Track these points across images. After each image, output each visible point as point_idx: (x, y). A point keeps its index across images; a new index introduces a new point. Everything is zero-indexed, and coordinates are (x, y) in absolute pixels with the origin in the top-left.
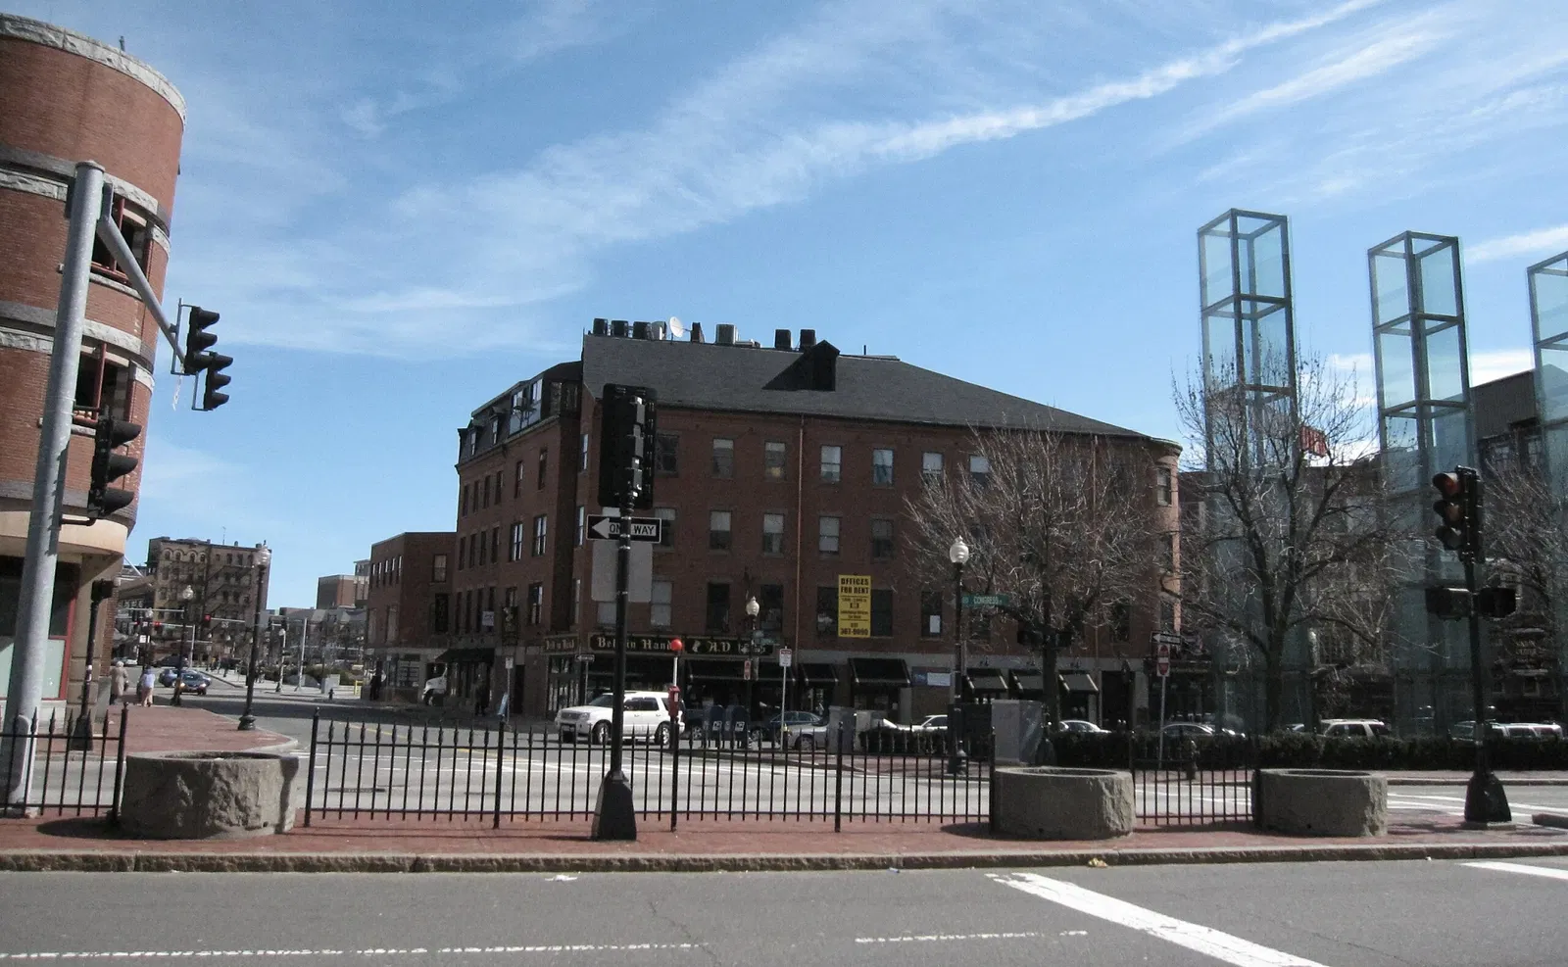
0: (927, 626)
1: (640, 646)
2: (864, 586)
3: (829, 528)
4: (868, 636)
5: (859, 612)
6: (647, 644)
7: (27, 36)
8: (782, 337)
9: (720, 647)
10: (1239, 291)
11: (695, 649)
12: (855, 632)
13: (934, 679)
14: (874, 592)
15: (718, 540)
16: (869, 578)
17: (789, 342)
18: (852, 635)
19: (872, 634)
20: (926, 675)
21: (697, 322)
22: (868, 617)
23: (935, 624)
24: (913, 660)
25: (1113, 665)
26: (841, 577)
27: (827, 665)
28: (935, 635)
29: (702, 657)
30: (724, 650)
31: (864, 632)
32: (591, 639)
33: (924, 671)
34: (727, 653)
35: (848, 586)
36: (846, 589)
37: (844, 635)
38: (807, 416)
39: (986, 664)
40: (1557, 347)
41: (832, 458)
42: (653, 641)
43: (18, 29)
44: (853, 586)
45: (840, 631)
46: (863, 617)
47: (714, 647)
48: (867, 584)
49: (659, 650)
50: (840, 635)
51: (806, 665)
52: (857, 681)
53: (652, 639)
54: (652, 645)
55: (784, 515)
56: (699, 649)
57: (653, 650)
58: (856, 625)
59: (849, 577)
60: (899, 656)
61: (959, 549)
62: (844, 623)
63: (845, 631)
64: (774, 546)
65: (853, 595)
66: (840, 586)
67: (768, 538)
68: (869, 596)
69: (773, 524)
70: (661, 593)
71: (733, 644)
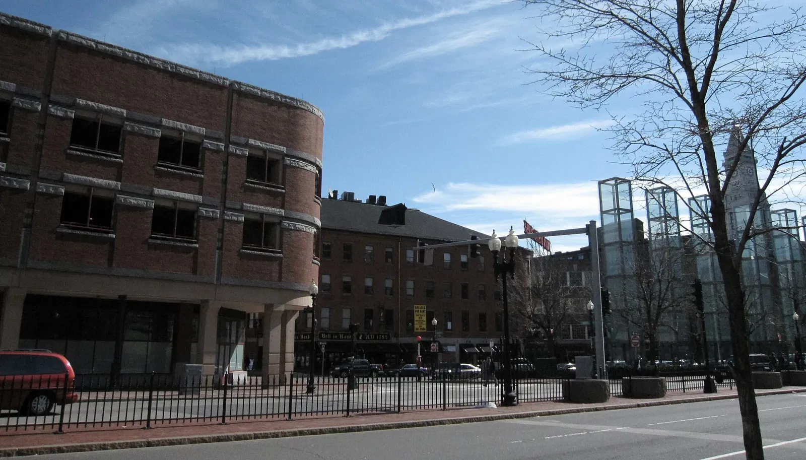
0: (447, 326)
1: (339, 338)
2: (424, 309)
3: (410, 284)
4: (426, 331)
5: (422, 321)
6: (342, 337)
7: (303, 107)
8: (372, 198)
9: (370, 337)
11: (360, 338)
12: (421, 329)
13: (451, 349)
14: (428, 312)
15: (367, 290)
16: (425, 306)
17: (375, 201)
18: (420, 331)
19: (427, 330)
20: (447, 347)
22: (425, 323)
23: (449, 325)
24: (442, 341)
26: (415, 306)
27: (411, 344)
28: (449, 330)
29: (364, 342)
30: (372, 338)
31: (424, 329)
32: (319, 334)
33: (446, 345)
34: (373, 340)
35: (418, 309)
36: (417, 311)
37: (417, 331)
38: (402, 237)
39: (470, 342)
41: (410, 255)
43: (301, 105)
44: (420, 310)
45: (415, 329)
47: (368, 337)
49: (346, 339)
50: (415, 331)
51: (404, 344)
53: (343, 334)
54: (344, 337)
55: (393, 280)
56: (362, 338)
57: (344, 339)
58: (421, 326)
59: (418, 305)
62: (416, 326)
63: (417, 329)
64: (388, 292)
65: (419, 313)
66: (415, 309)
67: (387, 288)
68: (425, 313)
69: (389, 283)
70: (346, 313)
71: (375, 336)
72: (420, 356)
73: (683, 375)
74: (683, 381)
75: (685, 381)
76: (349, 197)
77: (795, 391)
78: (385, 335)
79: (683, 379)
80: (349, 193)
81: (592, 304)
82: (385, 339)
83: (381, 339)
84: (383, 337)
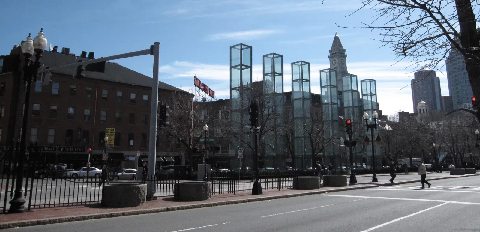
0: (130, 143)
1: (44, 150)
2: (113, 131)
3: (104, 113)
5: (112, 139)
6: (46, 149)
8: (84, 54)
9: (69, 149)
10: (242, 63)
11: (62, 150)
13: (131, 159)
14: (115, 133)
15: (70, 116)
16: (114, 129)
17: (86, 55)
18: (109, 146)
19: (114, 146)
20: (129, 157)
21: (56, 46)
22: (114, 140)
23: (132, 143)
24: (126, 153)
25: (177, 154)
26: (106, 128)
28: (132, 146)
29: (64, 153)
30: (71, 150)
31: (112, 145)
33: (129, 156)
34: (72, 151)
35: (108, 131)
36: (108, 132)
38: (99, 80)
39: (146, 154)
40: (296, 82)
41: (105, 93)
42: (49, 148)
44: (110, 131)
46: (112, 140)
47: (68, 149)
48: (114, 131)
49: (50, 151)
51: (96, 155)
52: (112, 159)
53: (48, 147)
54: (48, 149)
55: (91, 110)
56: (63, 150)
57: (48, 151)
58: (110, 143)
59: (109, 128)
60: (122, 152)
61: (206, 127)
64: (87, 118)
65: (110, 134)
66: (106, 131)
67: (85, 116)
68: (114, 134)
69: (87, 112)
70: (52, 132)
71: (74, 148)
72: (90, 163)
73: (279, 177)
74: (279, 181)
75: (281, 181)
76: (66, 51)
77: (327, 191)
78: (81, 148)
79: (279, 179)
80: (66, 48)
81: (207, 126)
82: (81, 151)
83: (79, 151)
84: (80, 150)
